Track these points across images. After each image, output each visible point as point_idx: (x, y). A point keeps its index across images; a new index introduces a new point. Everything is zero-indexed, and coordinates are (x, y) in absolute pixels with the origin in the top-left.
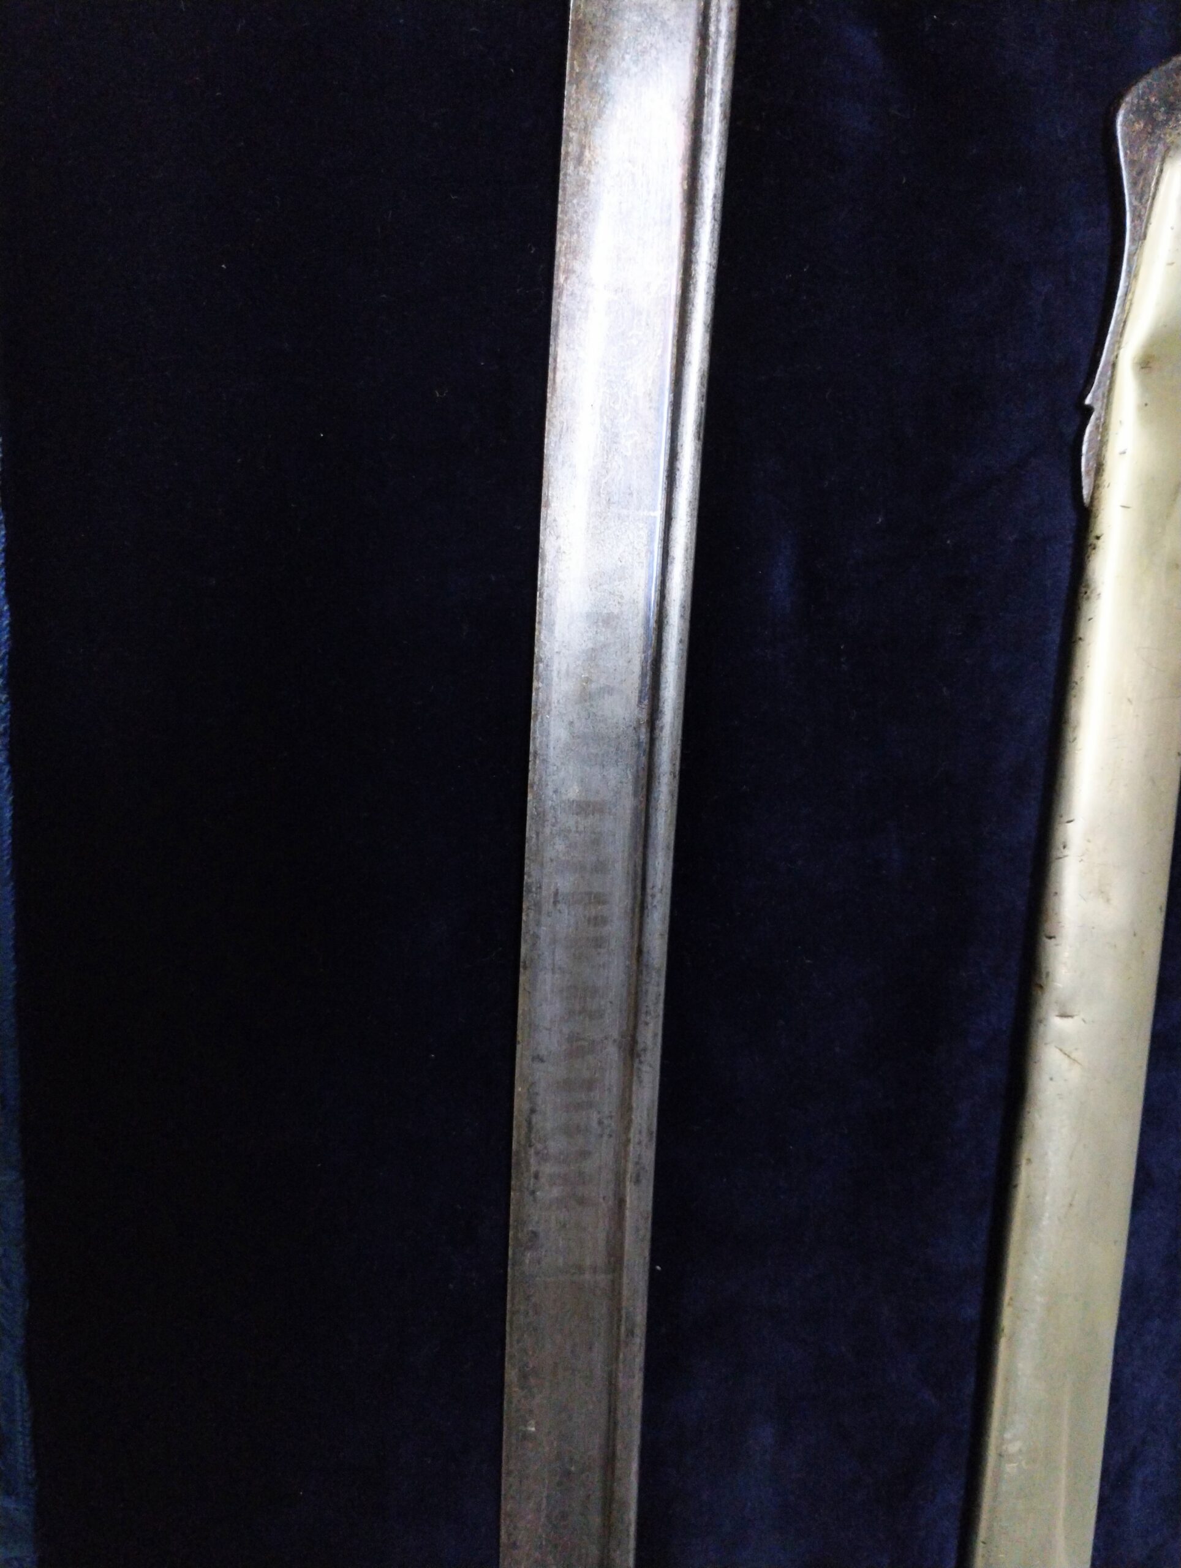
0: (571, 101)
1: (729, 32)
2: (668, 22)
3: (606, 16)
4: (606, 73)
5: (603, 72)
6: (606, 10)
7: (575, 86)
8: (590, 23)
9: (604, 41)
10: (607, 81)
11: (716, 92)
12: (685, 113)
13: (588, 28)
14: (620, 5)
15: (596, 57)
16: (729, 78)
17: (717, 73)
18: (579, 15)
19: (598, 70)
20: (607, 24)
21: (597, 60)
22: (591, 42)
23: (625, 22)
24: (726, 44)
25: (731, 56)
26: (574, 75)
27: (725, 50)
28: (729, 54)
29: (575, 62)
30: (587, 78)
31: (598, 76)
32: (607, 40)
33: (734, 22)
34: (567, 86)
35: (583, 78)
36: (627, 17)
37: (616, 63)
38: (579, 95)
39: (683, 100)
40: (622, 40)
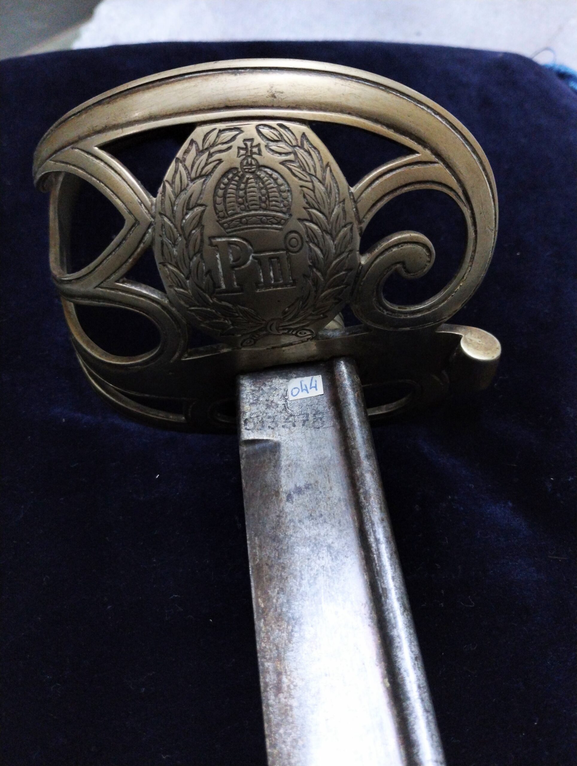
0: (262, 634)
1: (386, 538)
2: (333, 545)
3: (279, 554)
4: (288, 601)
5: (285, 601)
6: (277, 550)
7: (263, 620)
8: (267, 564)
9: (281, 575)
10: (290, 608)
11: (390, 590)
12: (368, 615)
13: (265, 568)
14: (289, 543)
15: (276, 590)
16: (398, 573)
17: (386, 574)
18: (256, 560)
19: (280, 601)
20: (281, 561)
21: (278, 593)
22: (270, 579)
23: (296, 555)
24: (387, 548)
25: (395, 556)
26: (260, 611)
27: (387, 553)
28: (391, 555)
29: (259, 600)
30: (272, 610)
31: (282, 605)
32: (283, 574)
33: (388, 529)
34: (256, 622)
35: (269, 611)
36: (296, 550)
37: (295, 590)
38: (267, 627)
39: (362, 604)
40: (296, 570)
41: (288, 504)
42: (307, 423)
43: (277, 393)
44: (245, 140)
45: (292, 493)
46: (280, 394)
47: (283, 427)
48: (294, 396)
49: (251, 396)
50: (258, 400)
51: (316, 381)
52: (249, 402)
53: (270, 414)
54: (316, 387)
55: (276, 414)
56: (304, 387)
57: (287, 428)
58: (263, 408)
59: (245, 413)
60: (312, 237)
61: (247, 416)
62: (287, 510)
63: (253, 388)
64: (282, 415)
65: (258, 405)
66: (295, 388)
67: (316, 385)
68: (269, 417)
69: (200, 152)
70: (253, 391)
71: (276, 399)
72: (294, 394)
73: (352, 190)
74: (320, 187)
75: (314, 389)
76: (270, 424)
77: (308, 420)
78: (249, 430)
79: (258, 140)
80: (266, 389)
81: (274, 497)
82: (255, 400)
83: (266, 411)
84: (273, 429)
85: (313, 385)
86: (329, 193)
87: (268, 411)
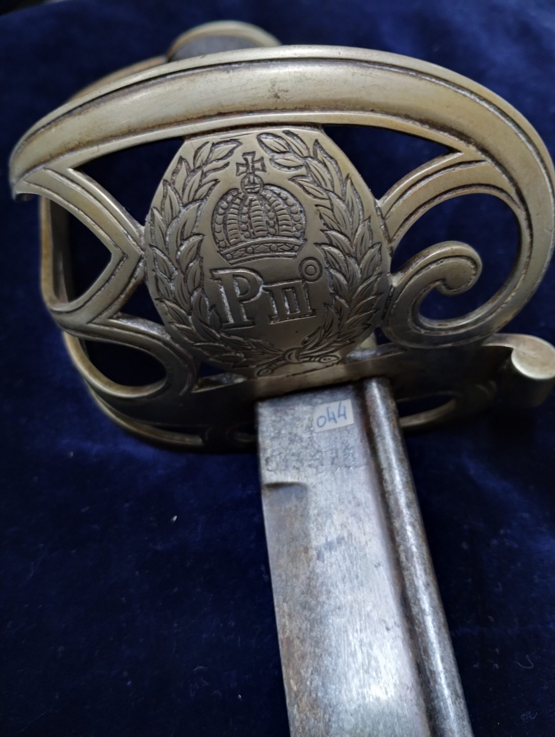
0: (296, 722)
1: (432, 607)
3: (311, 626)
4: (323, 684)
5: (321, 684)
6: (309, 620)
7: (296, 706)
8: (298, 638)
9: (314, 652)
10: (326, 693)
11: (439, 673)
12: (414, 702)
13: (297, 642)
14: (322, 612)
15: (310, 671)
16: (449, 651)
17: (434, 653)
18: (286, 632)
19: (315, 683)
20: (314, 634)
21: (312, 674)
22: (303, 657)
23: (330, 626)
24: (433, 620)
25: (444, 630)
26: (293, 695)
27: (434, 627)
28: (439, 629)
29: (292, 681)
30: (306, 694)
31: (317, 689)
32: (317, 650)
33: (435, 596)
34: (289, 708)
35: (303, 695)
36: (331, 621)
37: (331, 671)
38: (302, 715)
39: (408, 688)
40: (331, 646)
41: (319, 563)
42: (336, 461)
43: (301, 424)
44: (244, 154)
45: (323, 549)
46: (305, 425)
47: (310, 466)
48: (321, 427)
49: (272, 429)
50: (279, 433)
51: (345, 408)
52: (269, 436)
53: (294, 451)
54: (344, 415)
55: (301, 450)
56: (331, 416)
57: (314, 467)
58: (285, 442)
59: (265, 450)
60: (333, 262)
61: (268, 453)
62: (318, 571)
63: (273, 418)
64: (308, 451)
65: (280, 440)
66: (321, 417)
67: (345, 412)
68: (293, 455)
69: (192, 172)
70: (274, 421)
71: (299, 431)
72: (321, 423)
73: (380, 203)
74: (339, 204)
75: (342, 418)
76: (294, 463)
77: (337, 457)
78: (271, 471)
79: (261, 152)
80: (288, 418)
81: (303, 554)
82: (277, 433)
83: (290, 447)
84: (298, 469)
85: (342, 412)
86: (351, 210)
87: (292, 446)
